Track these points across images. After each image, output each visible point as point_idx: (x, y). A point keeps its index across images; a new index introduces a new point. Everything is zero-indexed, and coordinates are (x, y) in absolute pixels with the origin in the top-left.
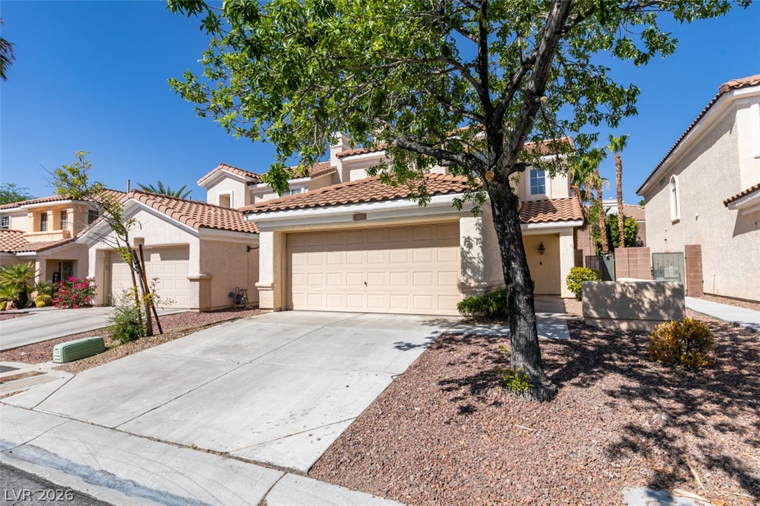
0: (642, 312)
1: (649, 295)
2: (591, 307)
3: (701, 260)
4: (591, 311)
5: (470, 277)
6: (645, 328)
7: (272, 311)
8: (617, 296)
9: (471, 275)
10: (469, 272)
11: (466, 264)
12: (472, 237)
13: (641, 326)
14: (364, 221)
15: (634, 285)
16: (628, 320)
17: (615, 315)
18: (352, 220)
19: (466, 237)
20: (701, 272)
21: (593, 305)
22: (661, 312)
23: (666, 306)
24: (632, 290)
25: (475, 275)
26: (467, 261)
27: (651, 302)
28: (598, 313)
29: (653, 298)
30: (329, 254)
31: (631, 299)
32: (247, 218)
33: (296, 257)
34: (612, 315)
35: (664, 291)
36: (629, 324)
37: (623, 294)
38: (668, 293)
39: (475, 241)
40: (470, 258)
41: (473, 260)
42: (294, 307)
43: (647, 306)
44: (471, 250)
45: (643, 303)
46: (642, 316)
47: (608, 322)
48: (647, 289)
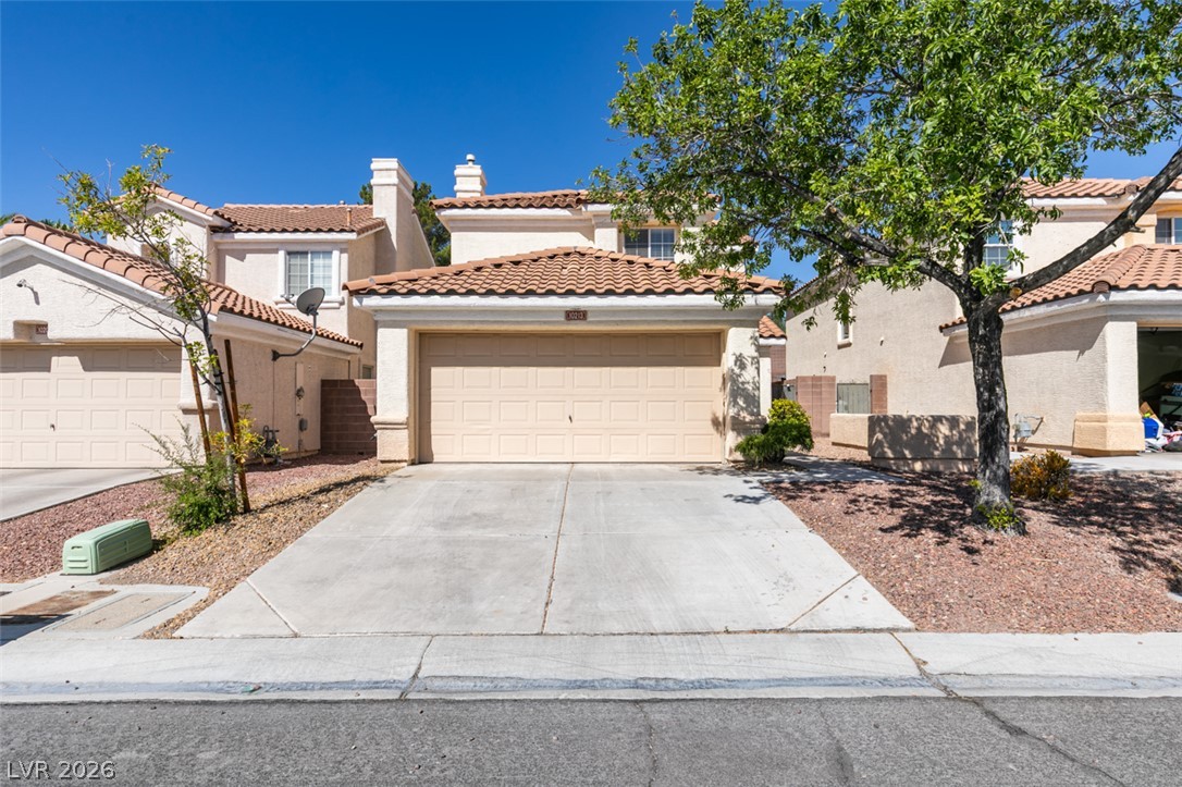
0: (937, 449)
1: (944, 429)
2: (886, 445)
3: (886, 393)
4: (886, 450)
5: (742, 409)
6: (938, 467)
7: (405, 464)
8: (913, 431)
9: (744, 406)
10: (741, 403)
11: (737, 390)
12: (745, 355)
13: (935, 465)
14: (583, 322)
15: (930, 418)
16: (923, 459)
17: (910, 453)
18: (563, 319)
19: (738, 354)
21: (887, 442)
22: (955, 448)
23: (960, 443)
24: (927, 424)
25: (748, 406)
26: (738, 387)
27: (946, 437)
28: (894, 452)
29: (947, 433)
30: (504, 370)
31: (926, 435)
32: (361, 302)
33: (437, 373)
34: (907, 453)
35: (958, 426)
36: (923, 465)
37: (919, 429)
38: (962, 427)
39: (750, 360)
40: (743, 383)
41: (746, 386)
42: (435, 457)
43: (942, 442)
44: (743, 372)
45: (938, 438)
46: (936, 453)
47: (902, 463)
48: (942, 423)
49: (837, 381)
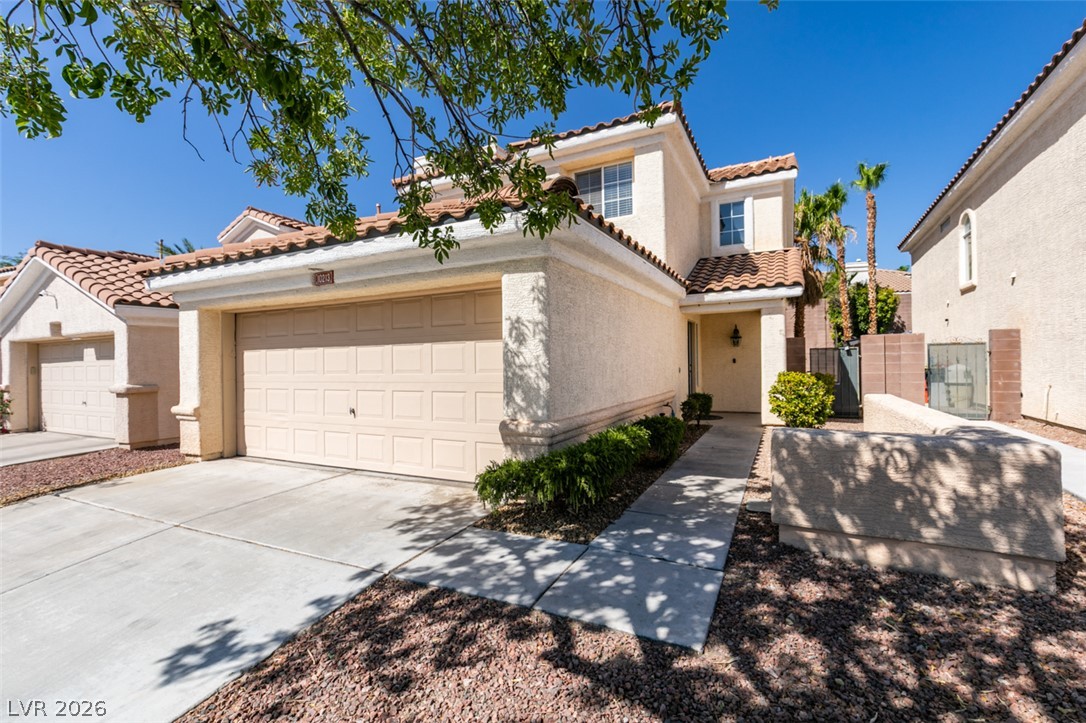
0: (932, 523)
1: (952, 478)
2: (790, 498)
3: (1019, 356)
4: (792, 509)
5: (521, 409)
6: (937, 566)
7: (199, 459)
8: (863, 475)
9: (523, 404)
10: (518, 398)
11: (513, 381)
12: (525, 317)
13: (926, 560)
14: (331, 286)
15: (909, 447)
16: (890, 541)
17: (854, 523)
18: (311, 285)
19: (514, 318)
20: (1019, 378)
21: (796, 494)
22: (987, 527)
23: (1005, 514)
24: (902, 463)
25: (529, 405)
26: (514, 374)
27: (958, 499)
28: (811, 514)
29: (964, 488)
30: (298, 352)
31: (899, 485)
32: (149, 285)
33: (252, 359)
34: (846, 522)
35: (998, 471)
36: (892, 552)
37: (878, 472)
38: (1012, 476)
39: (531, 326)
40: (521, 367)
41: (527, 371)
42: (248, 450)
43: (945, 507)
44: (523, 349)
45: (933, 498)
46: (929, 534)
47: (834, 540)
48: (945, 460)
49: (928, 341)
